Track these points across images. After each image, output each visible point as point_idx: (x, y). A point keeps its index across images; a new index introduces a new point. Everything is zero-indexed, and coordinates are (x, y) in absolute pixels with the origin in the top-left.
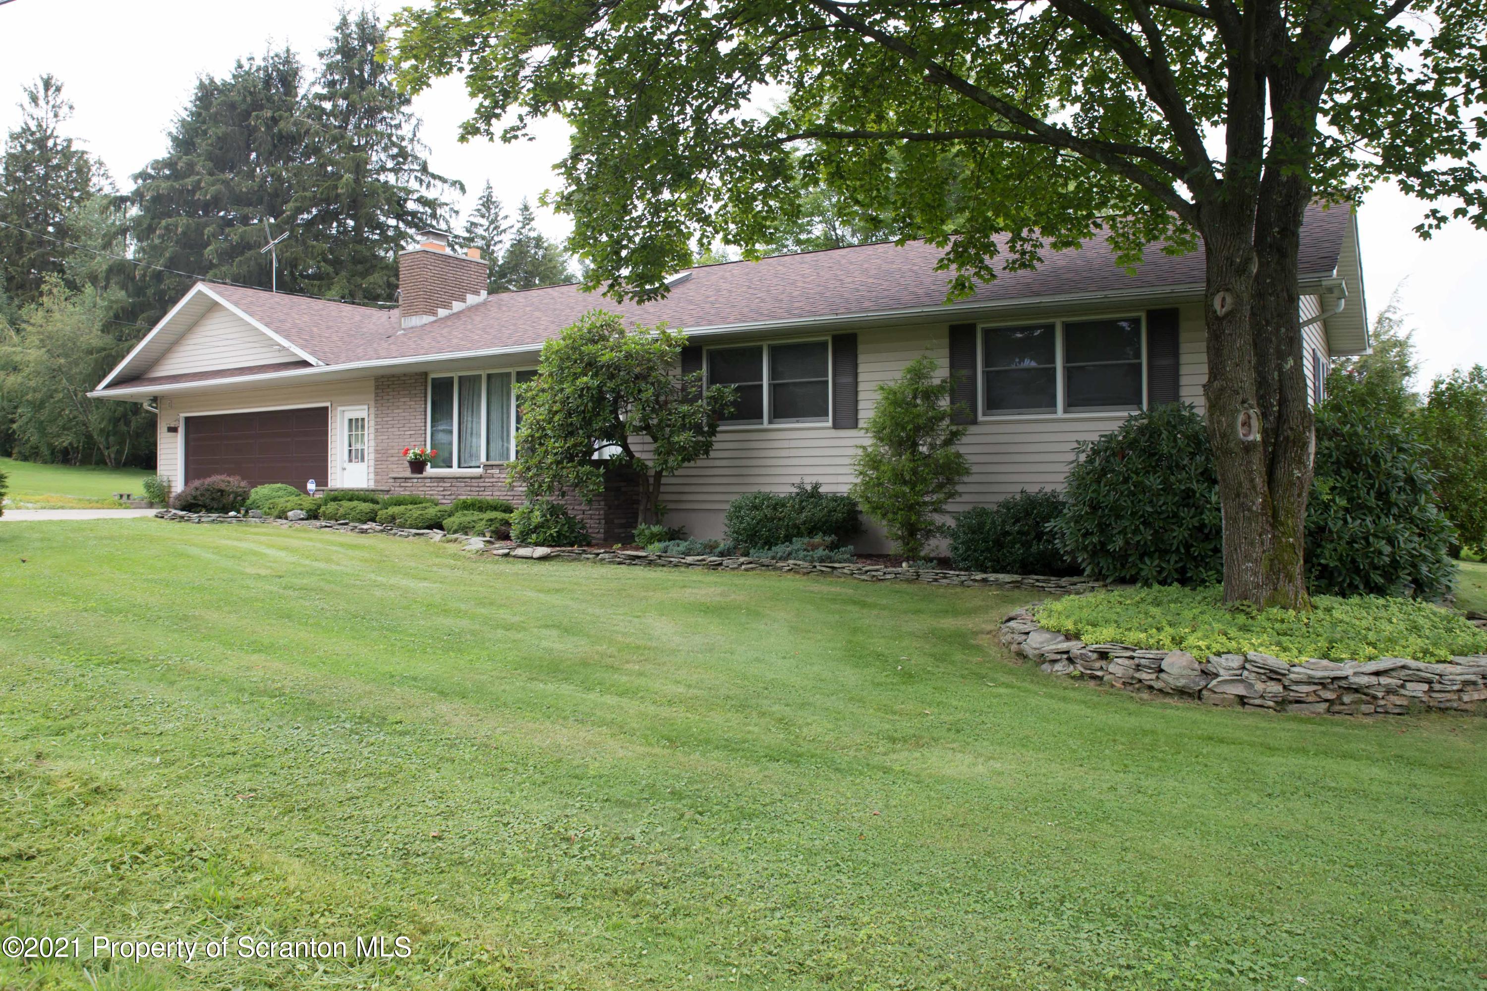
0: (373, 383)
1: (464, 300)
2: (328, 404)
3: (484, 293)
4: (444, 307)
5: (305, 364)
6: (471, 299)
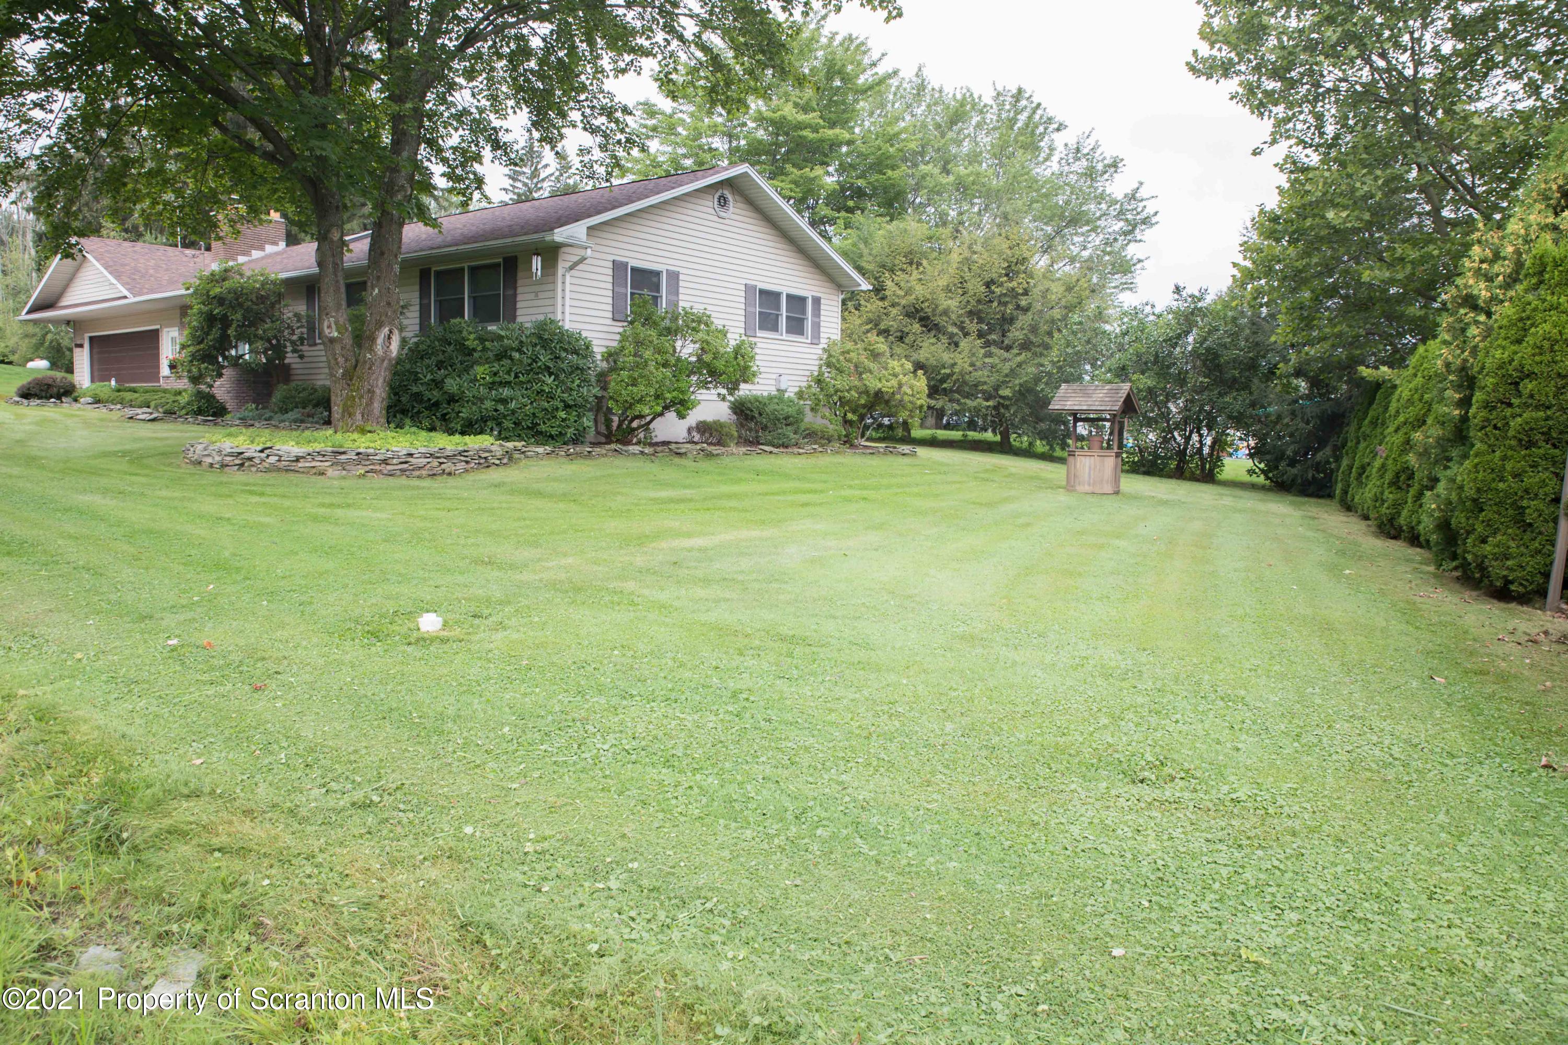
0: (178, 311)
1: (263, 249)
2: (158, 327)
3: (282, 245)
4: (244, 255)
5: (125, 297)
6: (269, 249)
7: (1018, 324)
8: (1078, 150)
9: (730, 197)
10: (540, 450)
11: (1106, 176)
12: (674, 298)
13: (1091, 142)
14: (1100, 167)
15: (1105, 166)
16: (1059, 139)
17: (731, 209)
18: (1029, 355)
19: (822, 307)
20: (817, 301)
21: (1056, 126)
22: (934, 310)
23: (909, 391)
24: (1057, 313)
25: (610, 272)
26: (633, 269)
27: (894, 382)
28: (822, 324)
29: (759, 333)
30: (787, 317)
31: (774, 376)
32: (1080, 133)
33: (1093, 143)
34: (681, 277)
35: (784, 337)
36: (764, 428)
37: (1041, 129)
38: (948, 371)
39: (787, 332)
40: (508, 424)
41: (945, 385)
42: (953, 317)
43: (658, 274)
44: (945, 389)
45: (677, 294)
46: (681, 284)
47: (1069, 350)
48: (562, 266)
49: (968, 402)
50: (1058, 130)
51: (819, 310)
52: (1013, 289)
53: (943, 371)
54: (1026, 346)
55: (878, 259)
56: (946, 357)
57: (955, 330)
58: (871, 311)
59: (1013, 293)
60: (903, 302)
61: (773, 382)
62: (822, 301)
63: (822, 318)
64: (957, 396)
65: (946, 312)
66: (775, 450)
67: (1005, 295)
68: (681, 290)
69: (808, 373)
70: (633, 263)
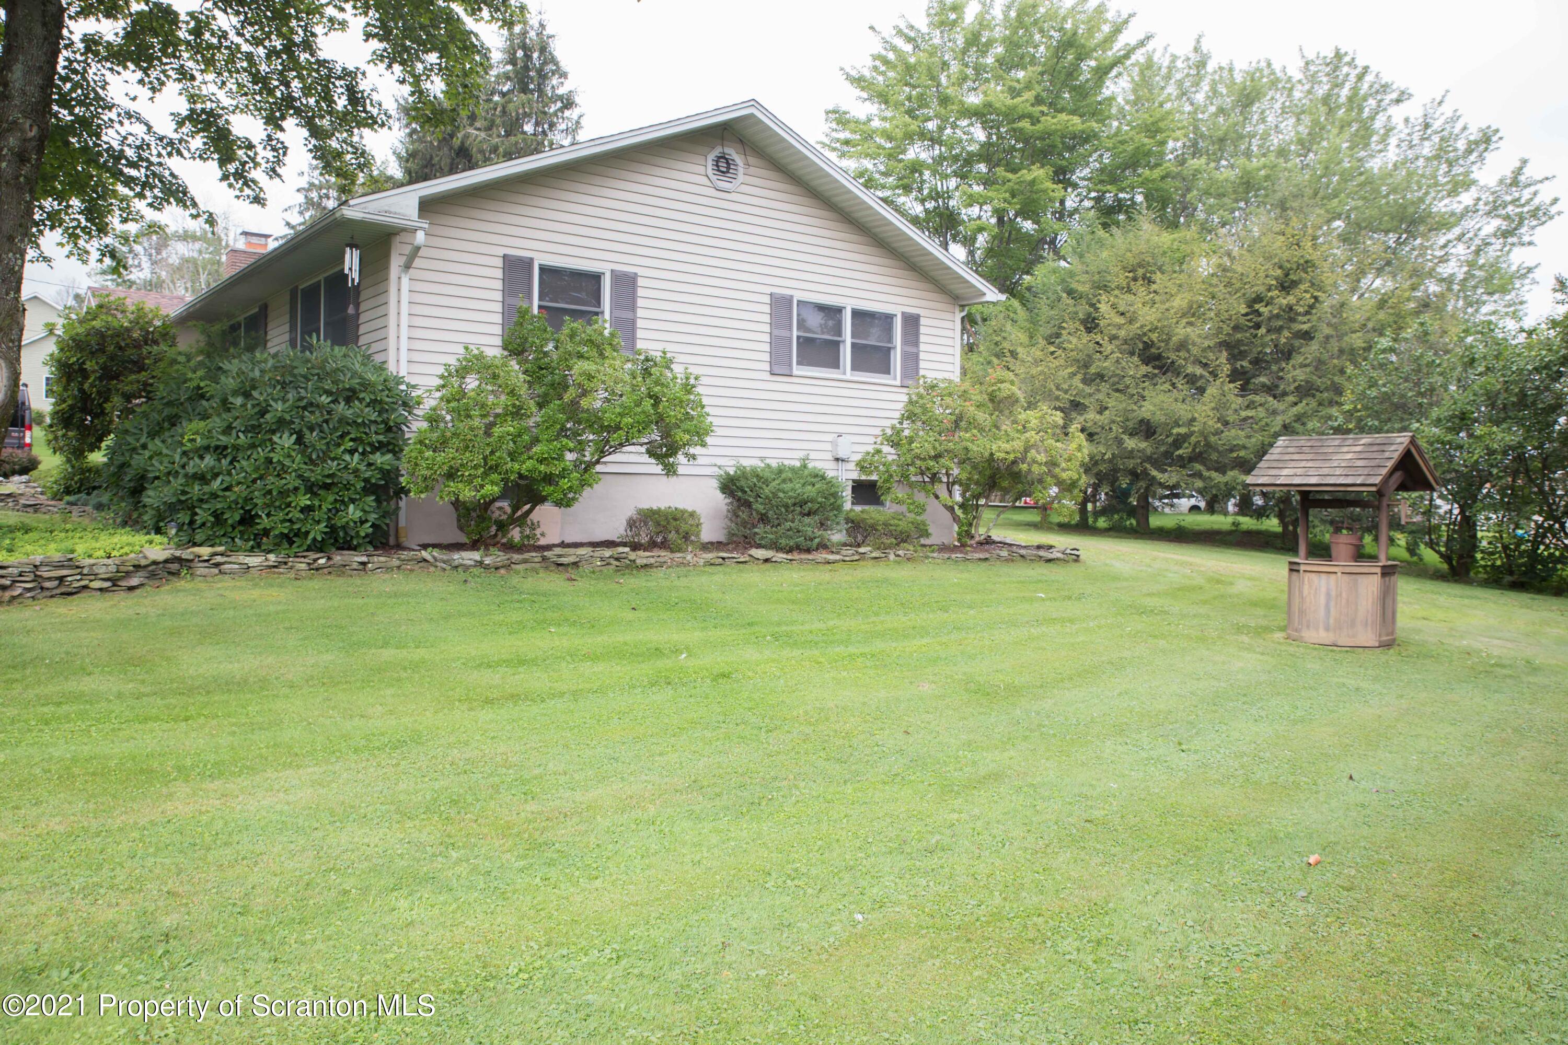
7: (1298, 359)
8: (1427, 126)
9: (738, 159)
10: (255, 560)
11: (1472, 158)
12: (627, 315)
13: (1447, 110)
14: (1461, 145)
15: (1470, 143)
16: (1397, 114)
17: (741, 178)
18: (1314, 404)
19: (922, 330)
20: (912, 322)
21: (1394, 96)
22: (1167, 341)
23: (1042, 458)
24: (1357, 340)
25: (499, 274)
26: (543, 269)
27: (1018, 445)
28: (922, 356)
29: (797, 370)
30: (854, 345)
31: (830, 437)
32: (1428, 101)
33: (1449, 114)
34: (641, 282)
35: (849, 375)
36: (764, 519)
37: (1372, 102)
38: (1182, 430)
39: (854, 368)
40: (202, 515)
41: (1180, 452)
42: (1195, 351)
43: (596, 278)
44: (1180, 457)
45: (633, 308)
46: (640, 292)
47: (1373, 393)
48: (396, 263)
49: (1214, 474)
50: (1398, 101)
51: (917, 334)
52: (1291, 308)
53: (1175, 431)
54: (1305, 391)
55: (1096, 277)
56: (1183, 411)
57: (1199, 371)
58: (1076, 349)
59: (1290, 313)
60: (1122, 333)
61: (828, 447)
62: (923, 321)
63: (922, 347)
64: (1198, 467)
65: (1183, 345)
66: (781, 556)
67: (1277, 316)
68: (640, 302)
69: (878, 431)
70: (540, 259)
